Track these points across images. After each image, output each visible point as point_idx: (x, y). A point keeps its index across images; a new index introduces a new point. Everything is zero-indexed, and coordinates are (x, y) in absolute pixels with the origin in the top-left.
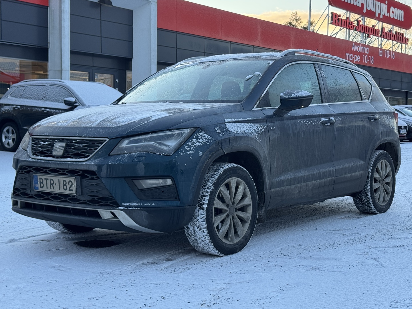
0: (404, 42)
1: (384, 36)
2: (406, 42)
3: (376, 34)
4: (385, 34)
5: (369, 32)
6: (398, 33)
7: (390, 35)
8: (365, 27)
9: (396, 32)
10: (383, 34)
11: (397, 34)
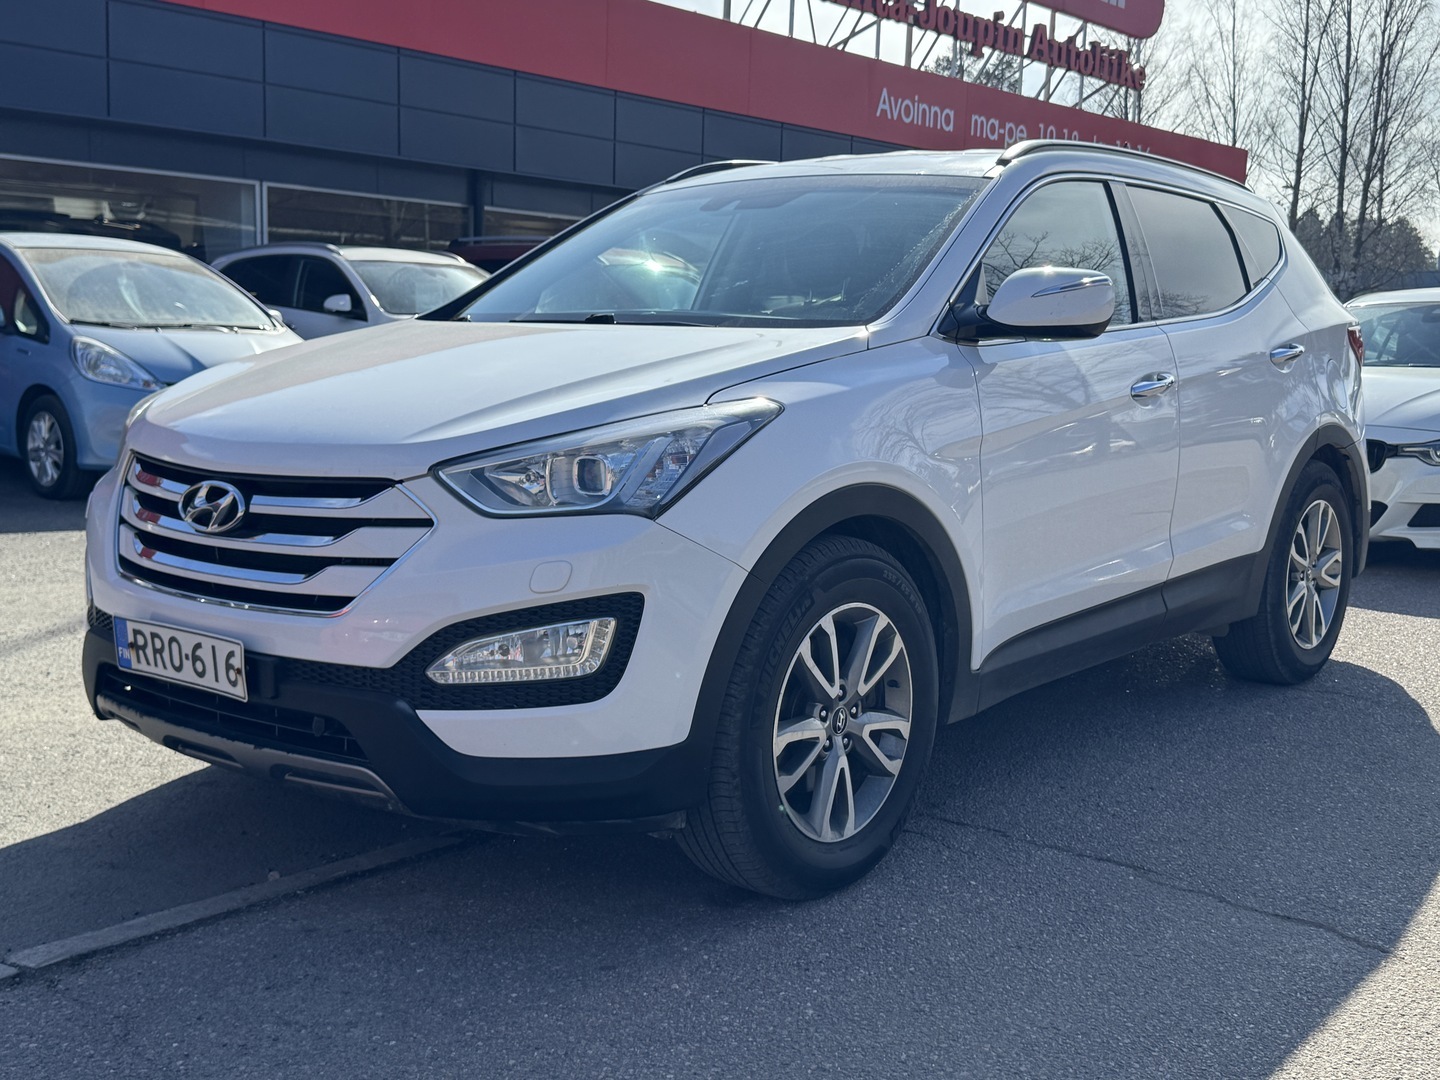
0: (1126, 80)
1: (1040, 52)
2: (1134, 82)
3: (1005, 43)
4: (1045, 47)
5: (975, 34)
6: (1104, 50)
7: (1069, 51)
8: (956, 18)
9: (1094, 45)
10: (1037, 45)
11: (1098, 51)
